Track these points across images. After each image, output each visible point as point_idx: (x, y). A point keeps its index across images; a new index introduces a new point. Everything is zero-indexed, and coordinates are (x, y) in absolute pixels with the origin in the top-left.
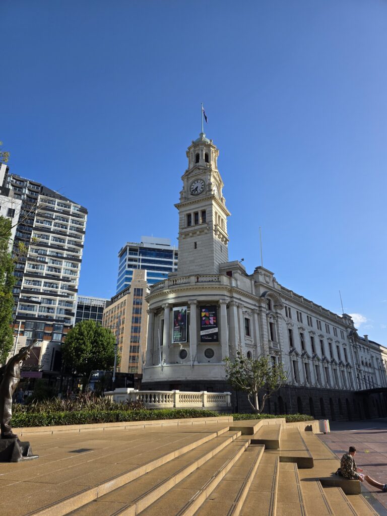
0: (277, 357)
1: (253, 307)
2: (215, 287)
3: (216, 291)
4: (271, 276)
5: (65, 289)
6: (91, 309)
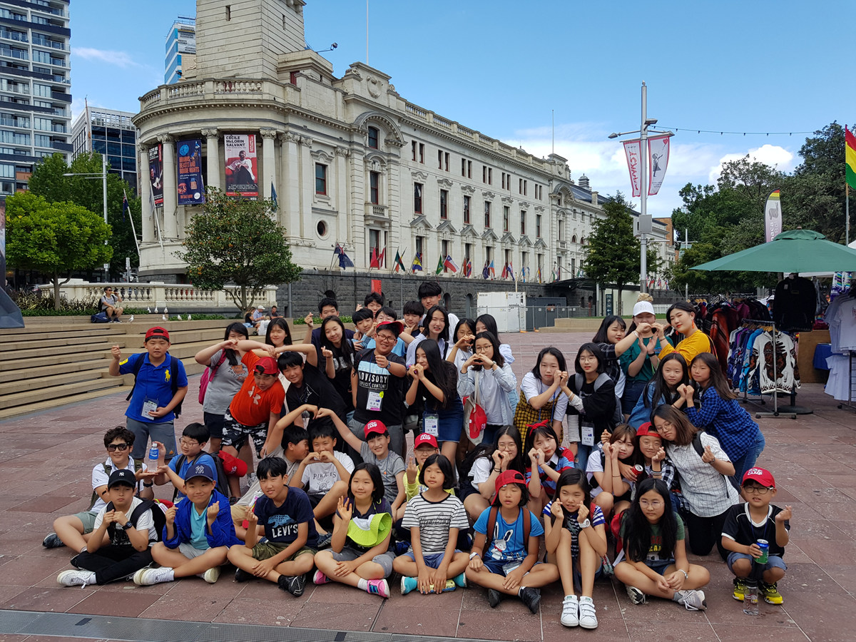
0: (382, 231)
1: (336, 143)
2: (251, 105)
3: (255, 112)
4: (383, 81)
5: (46, 93)
6: (120, 136)
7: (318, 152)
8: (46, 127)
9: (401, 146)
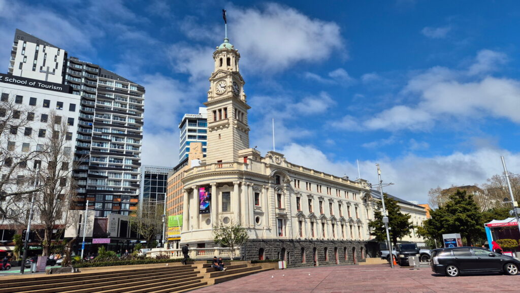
0: (284, 219)
3: (231, 175)
4: (281, 157)
5: (130, 163)
6: (157, 177)
7: (256, 188)
8: (129, 177)
9: (290, 182)
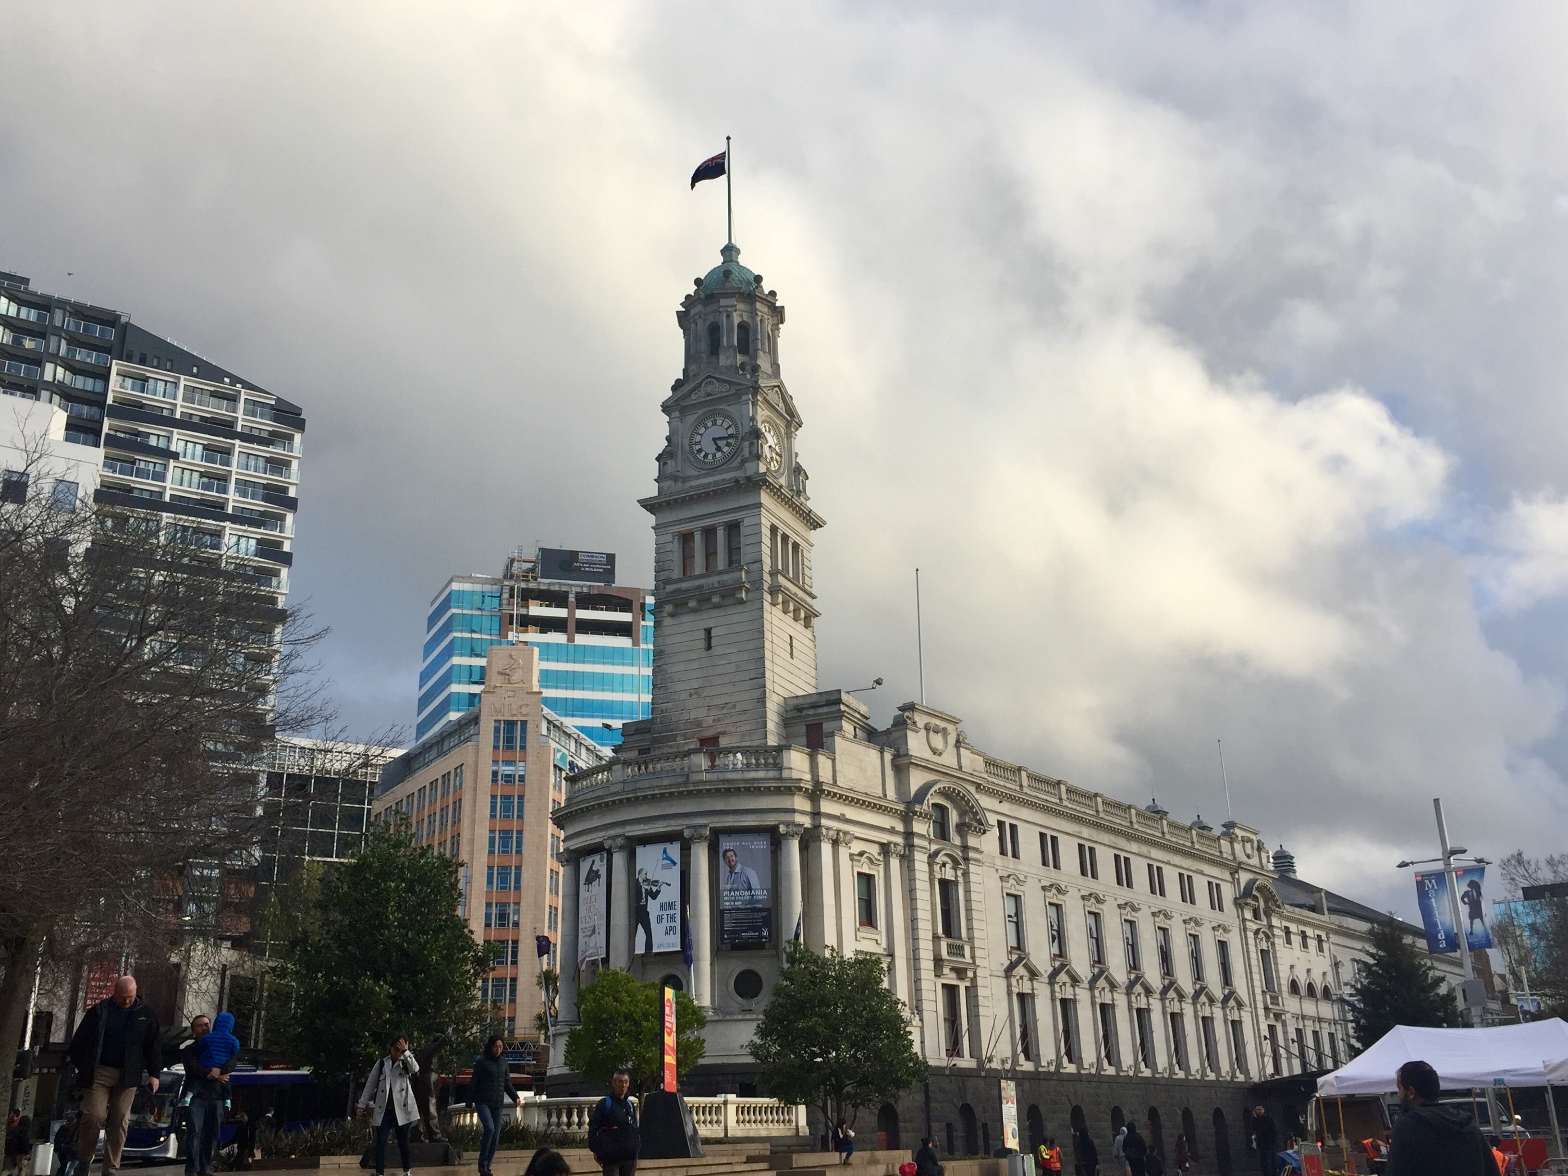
0: (962, 986)
1: (885, 838)
2: (765, 787)
3: (769, 797)
4: (950, 728)
6: (312, 789)
7: (861, 854)
9: (985, 832)
